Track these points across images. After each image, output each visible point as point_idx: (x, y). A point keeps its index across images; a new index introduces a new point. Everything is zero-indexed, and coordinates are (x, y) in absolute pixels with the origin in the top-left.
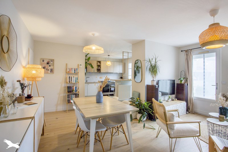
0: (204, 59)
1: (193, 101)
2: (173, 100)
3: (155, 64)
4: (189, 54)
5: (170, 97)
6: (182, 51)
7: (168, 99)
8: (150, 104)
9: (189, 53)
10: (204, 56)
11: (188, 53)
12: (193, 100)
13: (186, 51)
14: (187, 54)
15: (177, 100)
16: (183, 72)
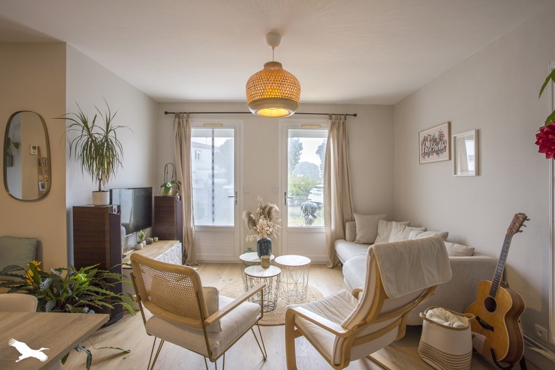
0: (213, 140)
1: (194, 236)
2: (149, 243)
3: (106, 137)
4: (185, 123)
5: (142, 236)
6: (166, 113)
7: (139, 243)
8: (96, 270)
9: (185, 120)
10: (213, 132)
11: (181, 120)
12: (194, 232)
13: (178, 115)
14: (179, 123)
15: (159, 240)
16: (170, 166)
